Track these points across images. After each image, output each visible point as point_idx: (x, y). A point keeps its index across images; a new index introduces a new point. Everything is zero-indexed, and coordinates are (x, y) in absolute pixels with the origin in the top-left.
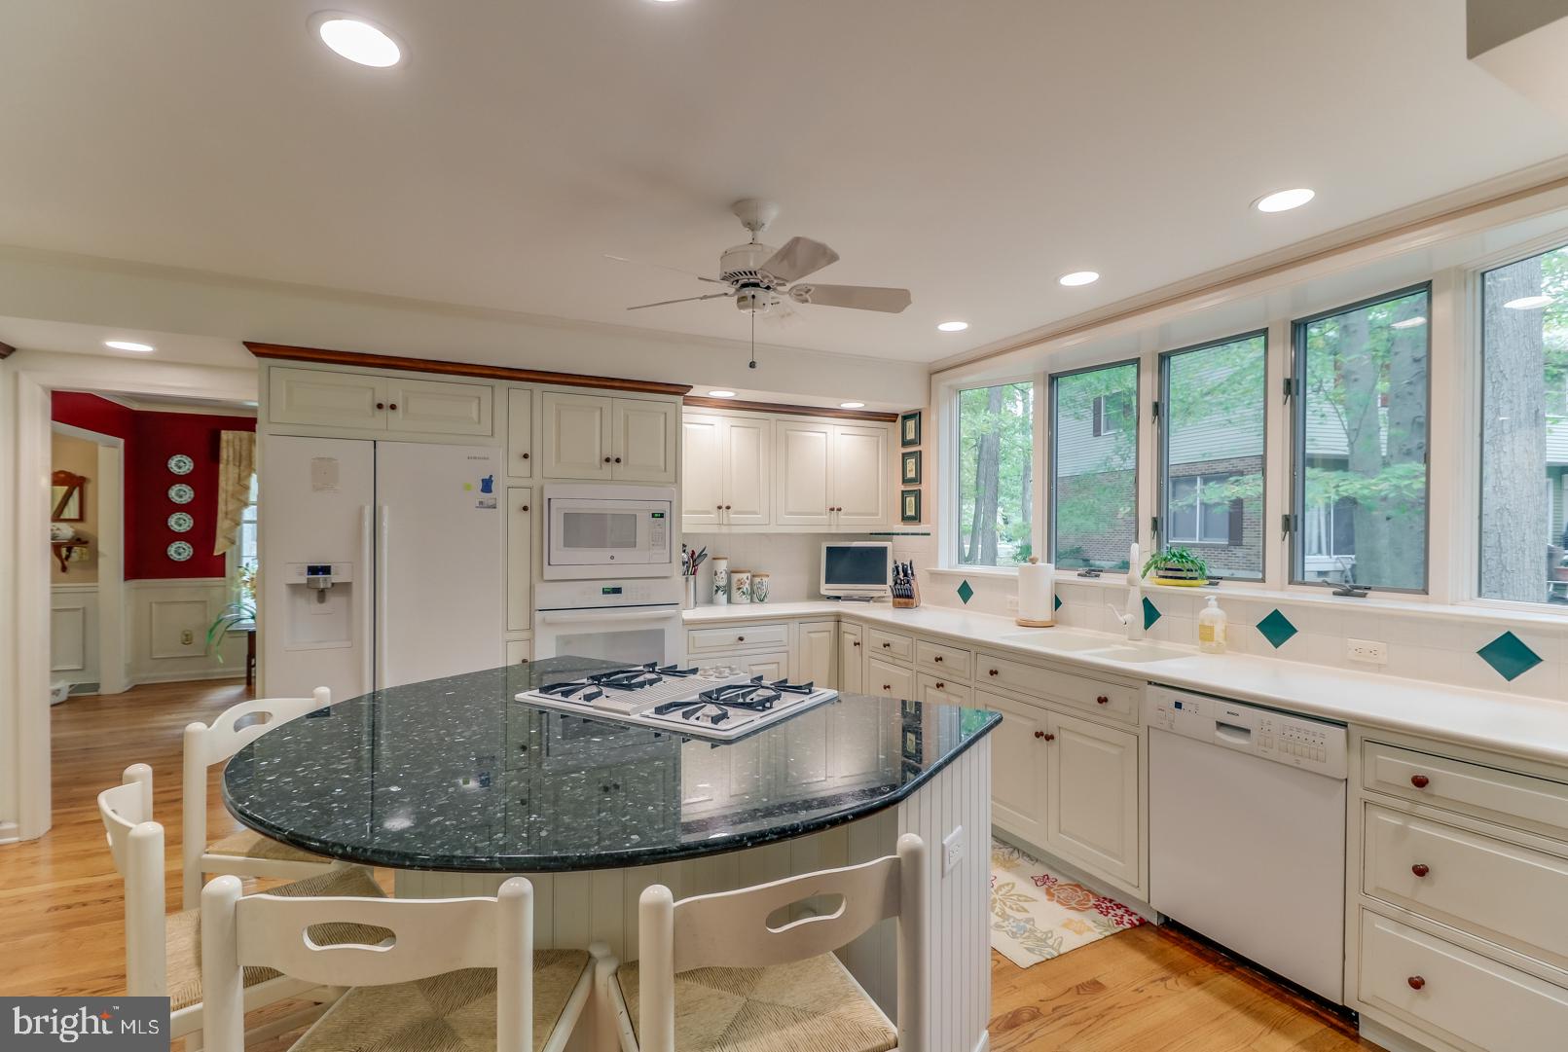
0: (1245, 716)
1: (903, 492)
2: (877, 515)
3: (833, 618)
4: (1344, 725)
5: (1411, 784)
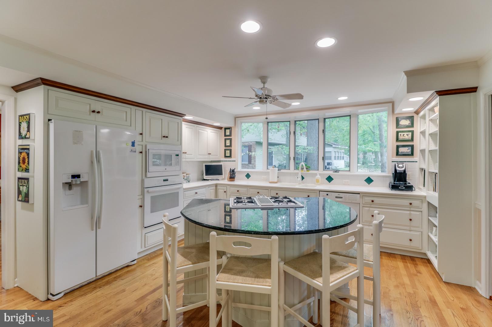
0: (341, 195)
1: (225, 149)
2: (217, 155)
3: (215, 185)
4: (359, 194)
5: (371, 202)
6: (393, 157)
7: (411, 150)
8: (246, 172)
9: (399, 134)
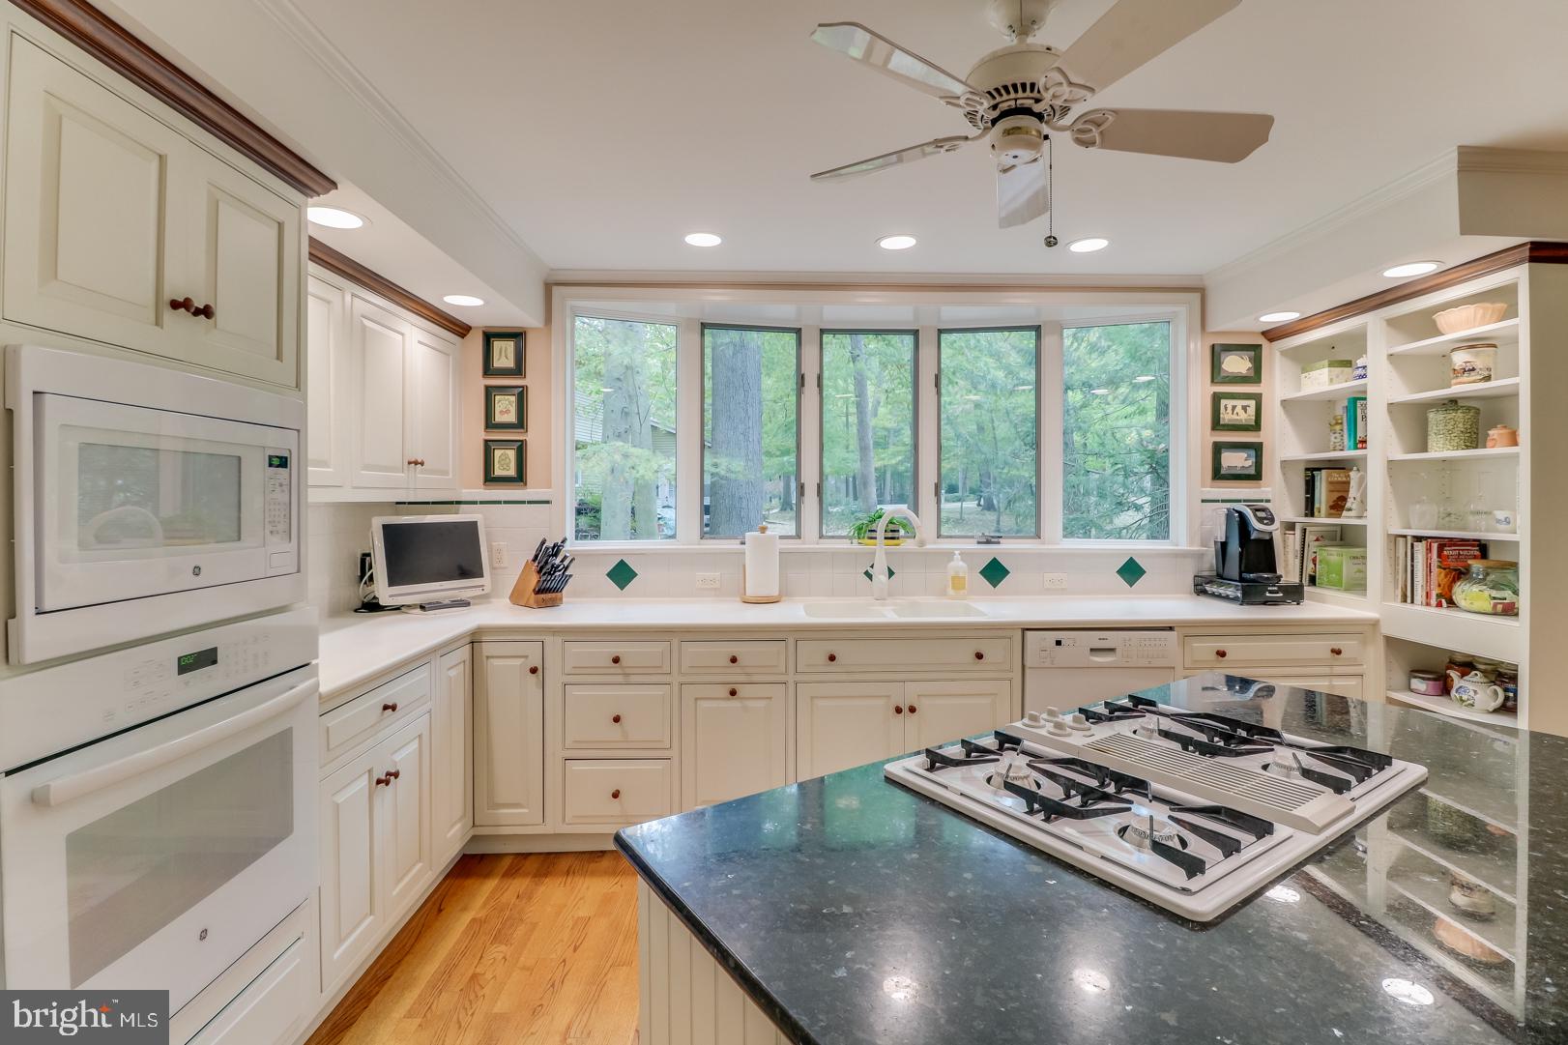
0: (1113, 639)
1: (486, 441)
2: (446, 473)
3: (469, 639)
4: (1172, 629)
5: (1214, 656)
6: (1203, 486)
7: (1254, 460)
8: (606, 554)
9: (1223, 402)
